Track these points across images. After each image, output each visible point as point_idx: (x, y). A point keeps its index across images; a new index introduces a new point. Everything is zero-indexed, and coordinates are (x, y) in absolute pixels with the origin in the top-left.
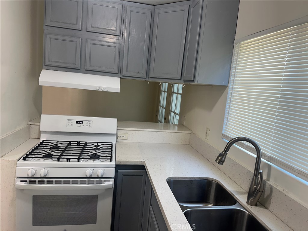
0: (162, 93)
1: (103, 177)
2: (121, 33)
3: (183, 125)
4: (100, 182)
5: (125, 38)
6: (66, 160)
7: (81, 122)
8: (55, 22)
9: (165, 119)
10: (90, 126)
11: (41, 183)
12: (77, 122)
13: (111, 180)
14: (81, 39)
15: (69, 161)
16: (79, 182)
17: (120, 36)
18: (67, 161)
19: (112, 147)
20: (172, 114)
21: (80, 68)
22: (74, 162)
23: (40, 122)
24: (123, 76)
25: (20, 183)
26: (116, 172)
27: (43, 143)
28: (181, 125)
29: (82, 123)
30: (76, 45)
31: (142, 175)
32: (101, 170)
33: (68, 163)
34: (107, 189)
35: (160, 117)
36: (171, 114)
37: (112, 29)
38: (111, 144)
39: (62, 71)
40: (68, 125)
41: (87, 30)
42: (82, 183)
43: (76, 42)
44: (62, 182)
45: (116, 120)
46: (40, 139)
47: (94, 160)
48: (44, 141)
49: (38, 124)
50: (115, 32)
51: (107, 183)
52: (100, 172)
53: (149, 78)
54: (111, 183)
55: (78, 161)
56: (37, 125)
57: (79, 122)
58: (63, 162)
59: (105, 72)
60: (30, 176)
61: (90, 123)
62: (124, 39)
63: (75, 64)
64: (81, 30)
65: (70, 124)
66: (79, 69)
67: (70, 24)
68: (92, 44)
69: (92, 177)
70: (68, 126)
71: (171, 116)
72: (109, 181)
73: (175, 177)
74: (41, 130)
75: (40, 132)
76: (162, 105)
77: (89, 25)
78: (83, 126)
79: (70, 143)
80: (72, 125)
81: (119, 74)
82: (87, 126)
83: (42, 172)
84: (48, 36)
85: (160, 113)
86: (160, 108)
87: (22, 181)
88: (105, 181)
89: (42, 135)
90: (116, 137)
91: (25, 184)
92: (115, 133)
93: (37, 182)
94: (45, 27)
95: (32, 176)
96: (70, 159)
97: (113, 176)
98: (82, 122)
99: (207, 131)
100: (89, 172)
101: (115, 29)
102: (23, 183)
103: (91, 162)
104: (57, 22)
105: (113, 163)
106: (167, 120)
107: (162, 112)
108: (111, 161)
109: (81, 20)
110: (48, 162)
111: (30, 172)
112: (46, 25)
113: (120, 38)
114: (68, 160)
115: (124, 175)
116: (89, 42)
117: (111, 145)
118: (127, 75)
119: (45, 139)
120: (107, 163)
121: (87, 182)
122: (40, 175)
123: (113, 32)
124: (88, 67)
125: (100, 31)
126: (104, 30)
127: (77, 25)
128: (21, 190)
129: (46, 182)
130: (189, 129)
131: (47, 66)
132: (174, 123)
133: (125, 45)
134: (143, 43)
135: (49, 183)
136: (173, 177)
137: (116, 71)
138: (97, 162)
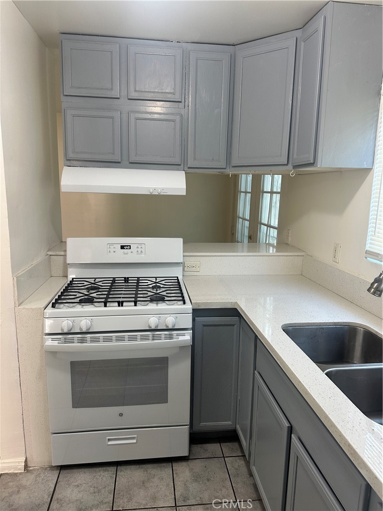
0: (240, 195)
1: (176, 328)
2: (183, 97)
3: (287, 244)
4: (171, 337)
5: (190, 105)
6: (116, 304)
7: (127, 246)
8: (79, 88)
9: (250, 237)
10: (141, 252)
11: (82, 341)
12: (122, 247)
13: (187, 333)
14: (120, 113)
15: (122, 306)
16: (139, 338)
17: (181, 102)
18: (119, 306)
19: (179, 282)
20: (264, 228)
21: (121, 160)
22: (129, 307)
23: (65, 251)
24: (189, 168)
25: (49, 342)
26: (194, 320)
27: (74, 282)
28: (283, 244)
29: (130, 248)
30: (113, 123)
31: (234, 325)
32: (171, 317)
33: (121, 308)
34: (182, 348)
35: (239, 236)
36: (260, 228)
37: (167, 91)
38: (176, 278)
39: (94, 167)
40: (110, 252)
41: (129, 98)
42: (144, 338)
43: (112, 118)
44: (114, 338)
45: (181, 240)
46: (67, 276)
47: (157, 304)
48: (74, 280)
49: (63, 253)
50: (173, 96)
51: (181, 338)
52: (170, 321)
53: (231, 167)
54: (187, 337)
55: (135, 305)
56: (60, 255)
57: (125, 246)
58: (113, 308)
59: (160, 163)
60: (66, 331)
61: (141, 248)
62: (188, 106)
63: (113, 154)
64: (119, 98)
65: (112, 250)
66: (119, 163)
67: (102, 89)
68: (137, 119)
69: (158, 328)
70: (109, 254)
71: (260, 232)
72: (184, 335)
73: (295, 323)
74: (68, 262)
75: (66, 266)
76: (241, 215)
77: (132, 88)
78: (132, 252)
79: (114, 280)
80: (114, 252)
81: (182, 166)
82: (138, 252)
83: (84, 324)
84: (69, 113)
85: (238, 228)
86: (239, 221)
87: (53, 340)
88: (178, 335)
89: (70, 270)
90: (182, 268)
91: (59, 343)
92: (181, 261)
93: (76, 340)
94: (63, 99)
95: (69, 331)
96: (122, 302)
97: (190, 326)
98: (130, 246)
99: (336, 248)
100: (153, 321)
101: (172, 91)
102: (56, 343)
103: (152, 306)
104: (82, 88)
105: (189, 307)
106: (253, 238)
107: (243, 227)
108: (184, 303)
109: (118, 81)
110: (88, 308)
111: (66, 325)
112: (65, 94)
113: (181, 105)
114: (120, 304)
115: (204, 326)
116: (133, 116)
117: (176, 281)
118: (194, 166)
119: (74, 277)
120: (178, 306)
121: (151, 337)
122: (81, 329)
123: (169, 96)
124: (133, 159)
125: (149, 96)
126: (156, 94)
127: (112, 89)
128: (53, 354)
129: (89, 339)
130: (299, 250)
131: (70, 160)
132: (267, 242)
133: (190, 117)
134: (218, 110)
135: (93, 340)
136: (291, 324)
137: (177, 160)
138: (162, 306)
